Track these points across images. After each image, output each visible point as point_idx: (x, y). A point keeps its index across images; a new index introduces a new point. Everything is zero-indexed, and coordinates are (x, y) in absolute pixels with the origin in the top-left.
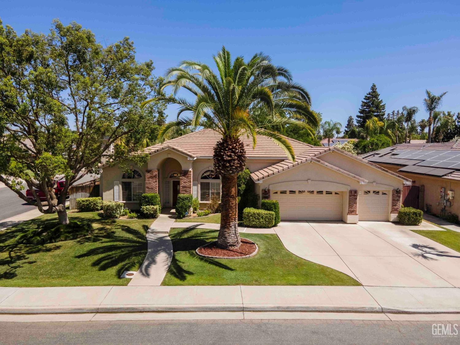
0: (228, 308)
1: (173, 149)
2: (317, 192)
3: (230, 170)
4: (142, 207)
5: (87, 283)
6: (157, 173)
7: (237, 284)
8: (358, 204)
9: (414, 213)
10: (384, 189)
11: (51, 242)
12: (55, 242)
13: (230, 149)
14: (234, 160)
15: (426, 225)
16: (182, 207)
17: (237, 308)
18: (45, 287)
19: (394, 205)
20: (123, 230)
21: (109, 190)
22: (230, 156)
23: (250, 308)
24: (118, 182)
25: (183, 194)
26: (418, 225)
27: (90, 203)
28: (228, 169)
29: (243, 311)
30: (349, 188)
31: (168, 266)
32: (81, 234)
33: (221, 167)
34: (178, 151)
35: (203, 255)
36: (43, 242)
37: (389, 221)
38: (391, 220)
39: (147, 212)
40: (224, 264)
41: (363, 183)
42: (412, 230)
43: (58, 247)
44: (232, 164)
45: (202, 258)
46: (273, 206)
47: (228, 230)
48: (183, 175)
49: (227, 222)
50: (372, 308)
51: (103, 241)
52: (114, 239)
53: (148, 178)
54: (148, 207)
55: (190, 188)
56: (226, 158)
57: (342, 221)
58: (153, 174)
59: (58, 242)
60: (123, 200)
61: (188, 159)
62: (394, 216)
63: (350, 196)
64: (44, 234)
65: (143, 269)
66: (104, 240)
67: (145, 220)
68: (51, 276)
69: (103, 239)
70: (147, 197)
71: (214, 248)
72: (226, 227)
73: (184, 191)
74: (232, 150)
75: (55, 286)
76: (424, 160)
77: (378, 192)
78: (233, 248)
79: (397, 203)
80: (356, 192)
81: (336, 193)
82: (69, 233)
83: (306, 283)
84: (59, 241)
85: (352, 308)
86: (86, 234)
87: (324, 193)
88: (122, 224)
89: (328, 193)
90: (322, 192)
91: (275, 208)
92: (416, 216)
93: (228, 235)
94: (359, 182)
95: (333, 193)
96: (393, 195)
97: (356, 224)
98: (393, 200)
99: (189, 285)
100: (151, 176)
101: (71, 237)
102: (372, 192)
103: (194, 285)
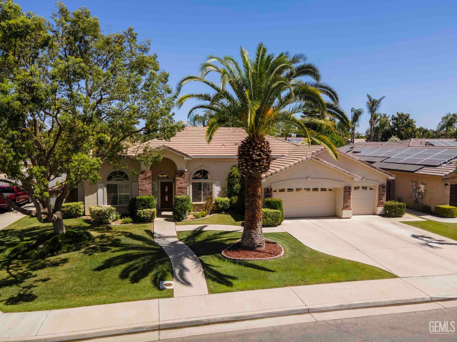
0: (294, 311)
1: (169, 148)
2: (313, 189)
3: (259, 170)
4: (139, 211)
5: (128, 298)
6: (150, 174)
7: (286, 286)
8: (351, 199)
9: (400, 206)
10: (371, 185)
11: (53, 255)
12: (58, 255)
13: (258, 148)
14: (263, 159)
15: (408, 217)
16: (181, 209)
17: (303, 310)
18: (80, 306)
19: (380, 199)
20: (126, 236)
21: (92, 193)
22: (259, 155)
23: (315, 309)
24: (103, 184)
25: (180, 195)
26: (401, 217)
27: (71, 209)
28: (258, 169)
29: (309, 312)
30: (344, 185)
31: (203, 272)
32: (84, 244)
33: (250, 167)
34: (174, 150)
35: (233, 258)
36: (43, 256)
37: (375, 214)
38: (378, 214)
39: (144, 216)
40: (261, 266)
41: (357, 180)
42: (401, 222)
43: (65, 261)
44: (261, 163)
45: (234, 262)
46: (278, 204)
47: (255, 231)
48: (179, 176)
49: (254, 223)
50: (423, 298)
51: (112, 250)
52: (124, 247)
53: (141, 180)
54: (145, 210)
55: (187, 189)
56: (255, 157)
57: (335, 215)
58: (147, 175)
59: (60, 254)
60: (108, 204)
61: (185, 159)
62: (380, 209)
63: (345, 192)
64: (41, 246)
65: (178, 277)
66: (114, 249)
67: (143, 225)
68: (79, 294)
69: (112, 248)
70: (144, 200)
71: (240, 250)
72: (252, 227)
73: (180, 192)
74: (261, 149)
75: (91, 305)
76: (389, 158)
77: (366, 188)
78: (260, 248)
79: (383, 197)
80: (350, 188)
81: (330, 190)
82: (71, 243)
83: (349, 279)
84: (62, 253)
85: (407, 300)
86: (89, 243)
87: (319, 190)
88: (121, 230)
89: (323, 190)
90: (318, 189)
91: (280, 207)
92: (401, 207)
93: (255, 235)
94: (353, 179)
95: (328, 190)
96: (379, 190)
97: (349, 218)
98: (380, 194)
99: (238, 290)
100: (144, 178)
101: (75, 248)
102: (361, 188)
103: (243, 291)
